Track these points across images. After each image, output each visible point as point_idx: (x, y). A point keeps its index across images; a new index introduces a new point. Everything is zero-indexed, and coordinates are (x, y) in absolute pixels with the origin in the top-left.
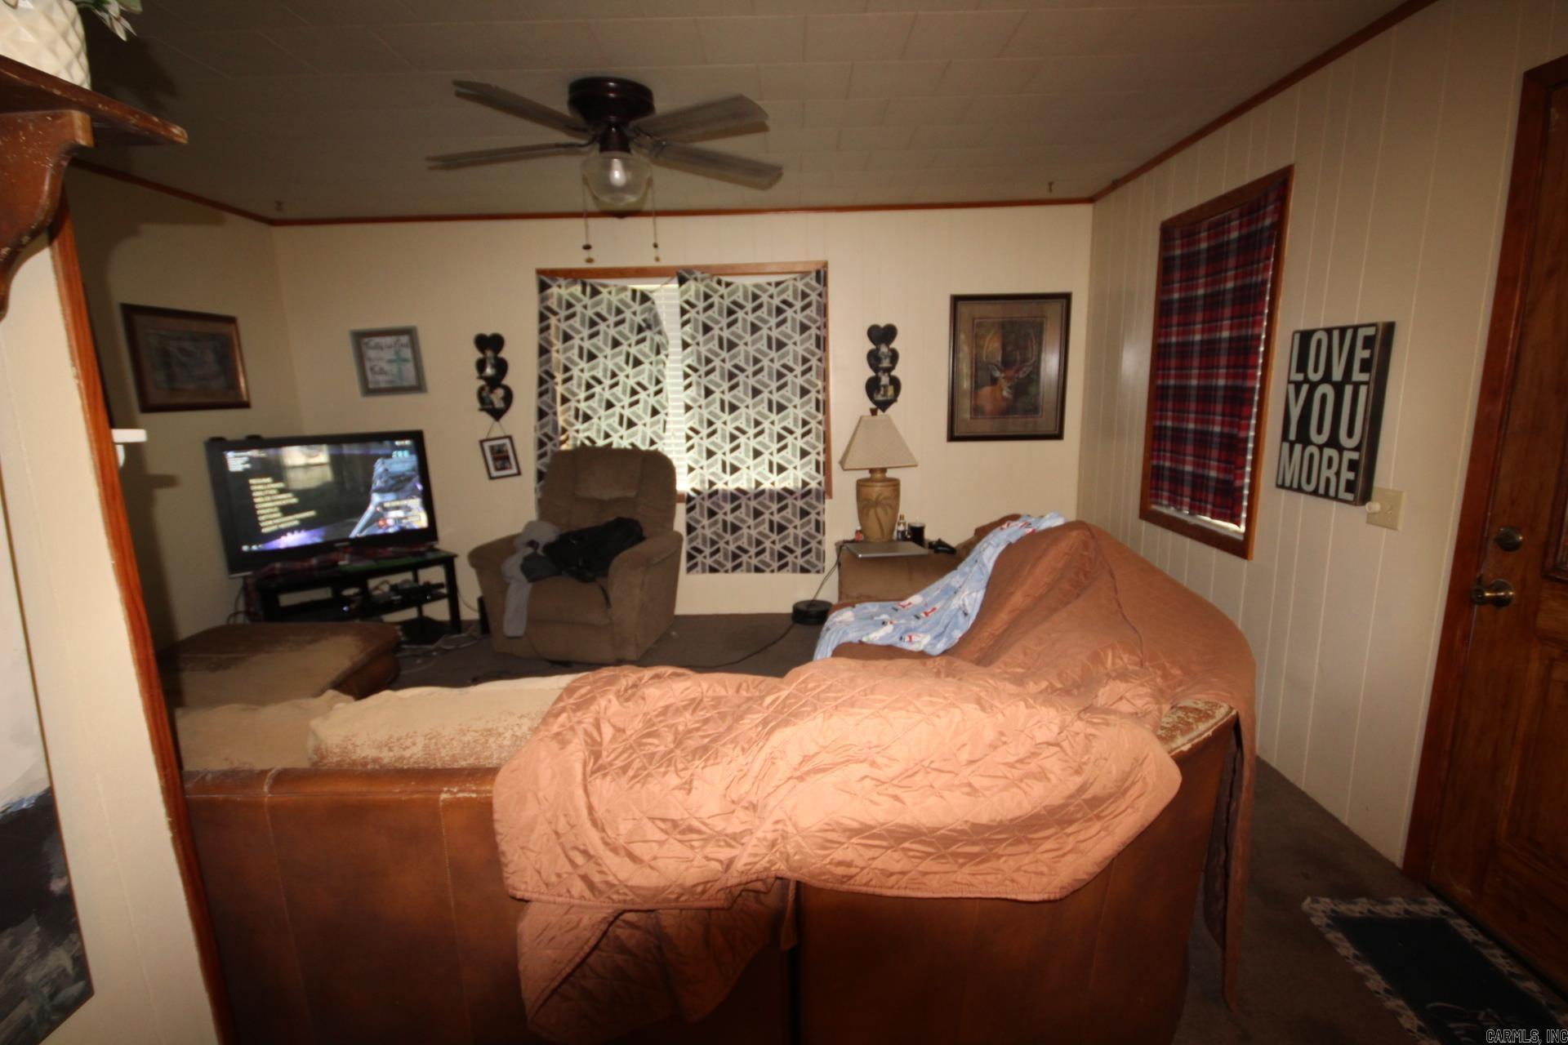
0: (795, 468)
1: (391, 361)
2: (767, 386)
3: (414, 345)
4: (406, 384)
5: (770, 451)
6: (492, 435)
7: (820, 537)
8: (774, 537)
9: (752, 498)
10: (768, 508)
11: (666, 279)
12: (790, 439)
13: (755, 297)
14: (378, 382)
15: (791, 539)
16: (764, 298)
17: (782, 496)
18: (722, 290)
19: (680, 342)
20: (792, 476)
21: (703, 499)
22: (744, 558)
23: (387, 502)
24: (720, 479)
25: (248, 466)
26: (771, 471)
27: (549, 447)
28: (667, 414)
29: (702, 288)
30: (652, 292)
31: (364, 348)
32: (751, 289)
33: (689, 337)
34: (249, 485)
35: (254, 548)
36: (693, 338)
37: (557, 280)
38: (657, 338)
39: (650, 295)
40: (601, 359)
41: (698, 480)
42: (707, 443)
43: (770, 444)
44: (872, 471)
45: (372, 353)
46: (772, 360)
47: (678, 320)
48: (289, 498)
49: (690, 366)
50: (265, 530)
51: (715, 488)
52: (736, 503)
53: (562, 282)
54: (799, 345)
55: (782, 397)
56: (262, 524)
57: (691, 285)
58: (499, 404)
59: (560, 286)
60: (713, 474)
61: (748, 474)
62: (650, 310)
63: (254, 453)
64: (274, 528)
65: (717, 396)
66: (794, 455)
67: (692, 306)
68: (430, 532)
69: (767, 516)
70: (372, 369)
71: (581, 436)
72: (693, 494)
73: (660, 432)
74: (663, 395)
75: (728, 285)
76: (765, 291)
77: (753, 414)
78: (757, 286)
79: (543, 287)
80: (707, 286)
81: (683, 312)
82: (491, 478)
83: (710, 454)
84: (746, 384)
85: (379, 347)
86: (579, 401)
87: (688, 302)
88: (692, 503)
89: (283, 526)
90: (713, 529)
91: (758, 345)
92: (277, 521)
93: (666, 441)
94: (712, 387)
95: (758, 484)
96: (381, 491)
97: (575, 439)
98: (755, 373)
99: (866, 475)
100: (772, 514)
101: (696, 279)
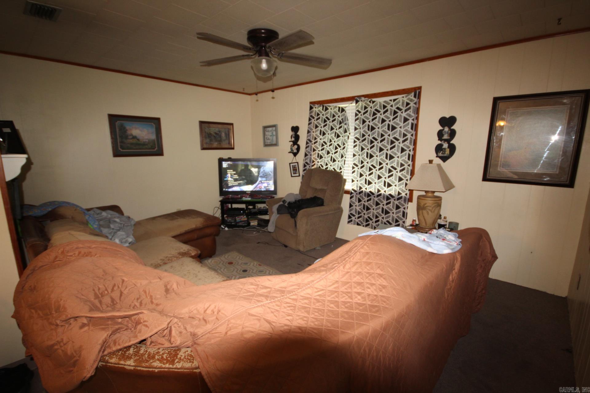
0: (396, 186)
1: (271, 136)
2: (386, 147)
3: (276, 130)
4: (274, 143)
5: (385, 177)
6: (293, 162)
7: (404, 219)
8: (383, 215)
9: (376, 197)
10: (382, 202)
11: (351, 102)
12: (394, 172)
13: (385, 107)
14: (267, 142)
15: (391, 218)
16: (389, 107)
17: (389, 198)
18: (371, 105)
19: (354, 128)
20: (394, 189)
21: (357, 194)
22: (370, 222)
23: (263, 181)
24: (364, 187)
25: (227, 166)
26: (385, 185)
27: (307, 167)
28: (345, 157)
29: (364, 105)
30: (345, 107)
31: (265, 132)
32: (383, 103)
33: (358, 126)
34: (227, 172)
35: (226, 190)
36: (359, 126)
37: (315, 105)
38: (346, 126)
39: (345, 109)
40: (327, 135)
41: (355, 186)
42: (360, 171)
43: (385, 173)
44: (426, 192)
45: (267, 133)
46: (389, 135)
47: (354, 118)
48: (236, 177)
49: (356, 138)
50: (229, 185)
51: (361, 190)
52: (369, 198)
53: (317, 106)
54: (402, 128)
55: (392, 152)
56: (229, 183)
57: (360, 103)
58: (295, 151)
59: (316, 108)
60: (361, 184)
61: (375, 186)
62: (344, 115)
63: (229, 163)
64: (231, 185)
65: (366, 151)
66: (396, 180)
67: (360, 112)
68: (275, 192)
69: (381, 206)
70: (266, 138)
71: (319, 164)
72: (353, 191)
73: (343, 164)
74: (345, 149)
75: (373, 102)
76: (388, 104)
77: (379, 159)
78: (385, 102)
79: (311, 108)
80: (366, 103)
81: (356, 115)
82: (292, 176)
83: (361, 175)
84: (377, 146)
85: (268, 131)
86: (319, 151)
87: (358, 111)
88: (352, 195)
89: (234, 184)
90: (359, 207)
91: (384, 129)
92: (233, 183)
93: (345, 168)
94: (364, 147)
95: (379, 191)
96: (261, 177)
97: (317, 165)
98: (381, 141)
99: (423, 193)
100: (383, 205)
101: (362, 101)
